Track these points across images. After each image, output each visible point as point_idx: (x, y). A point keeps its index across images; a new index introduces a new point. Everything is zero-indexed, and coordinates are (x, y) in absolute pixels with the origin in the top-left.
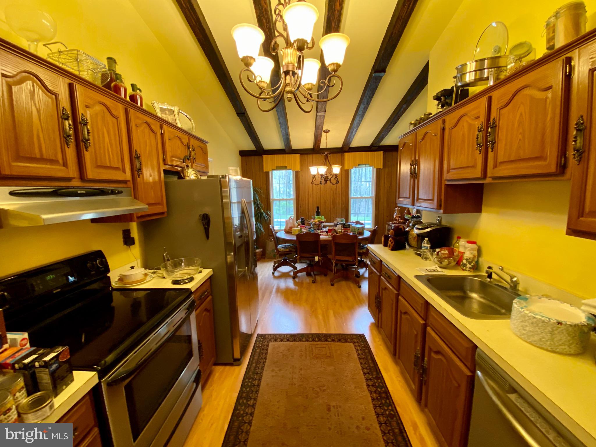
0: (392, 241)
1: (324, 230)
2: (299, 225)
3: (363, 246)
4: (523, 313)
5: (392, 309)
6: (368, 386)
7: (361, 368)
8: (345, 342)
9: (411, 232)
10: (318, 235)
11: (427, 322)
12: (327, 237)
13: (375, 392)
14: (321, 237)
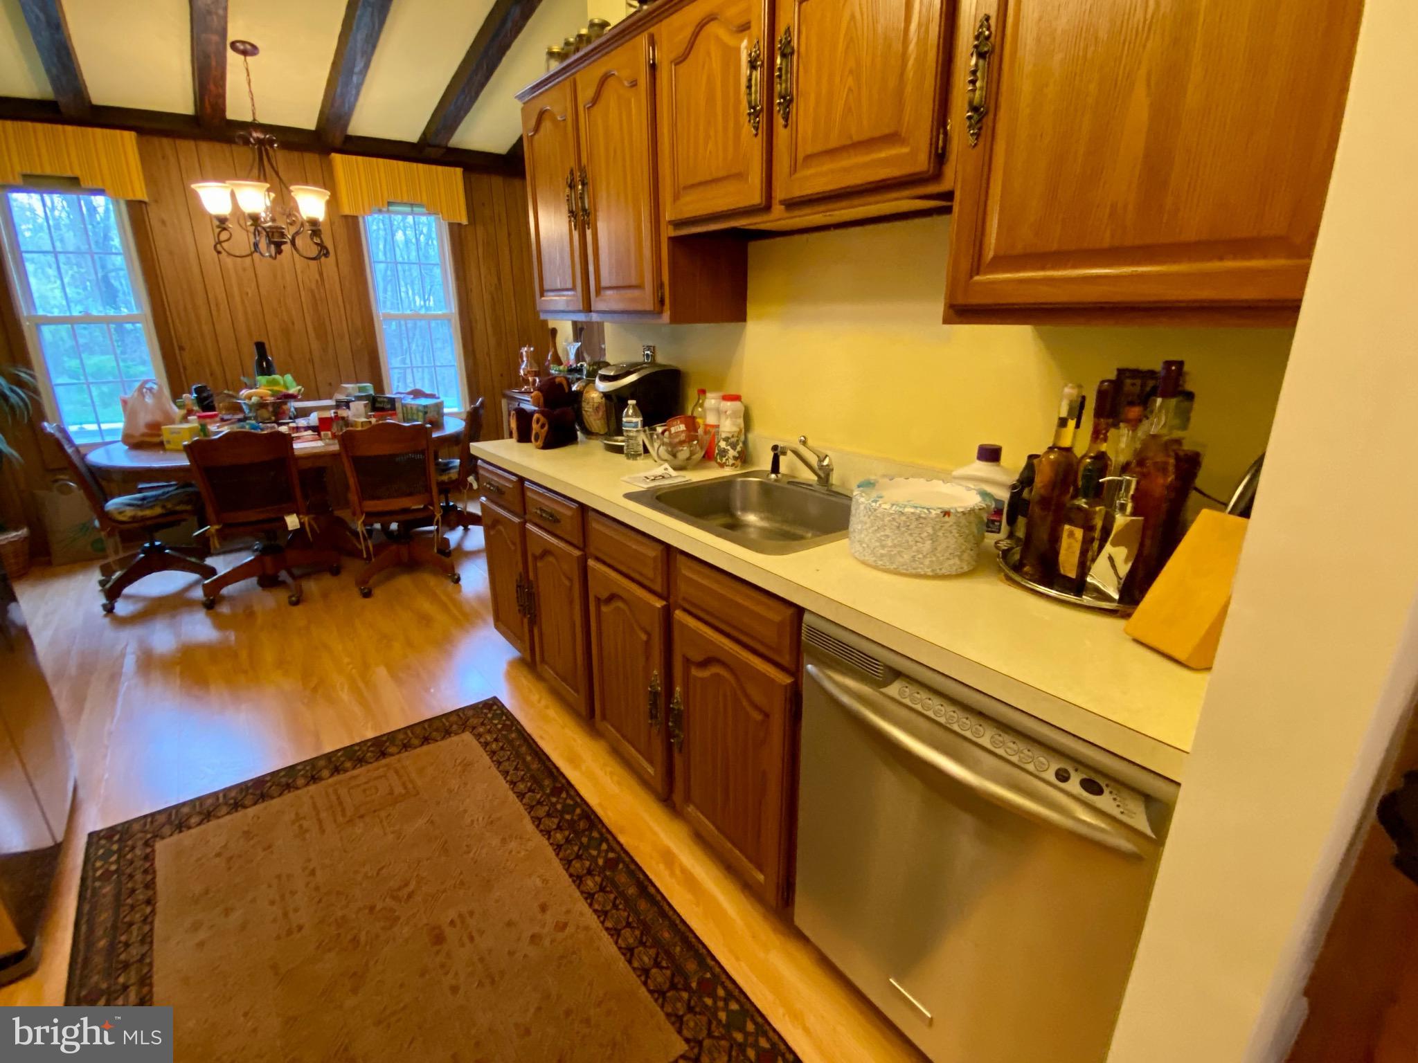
0: (542, 419)
1: (302, 422)
2: (190, 412)
3: (447, 464)
4: (881, 510)
5: (571, 602)
6: (537, 821)
7: (507, 786)
8: (443, 738)
9: (587, 392)
10: (287, 440)
11: (671, 600)
12: (320, 444)
13: (559, 828)
14: (297, 446)
